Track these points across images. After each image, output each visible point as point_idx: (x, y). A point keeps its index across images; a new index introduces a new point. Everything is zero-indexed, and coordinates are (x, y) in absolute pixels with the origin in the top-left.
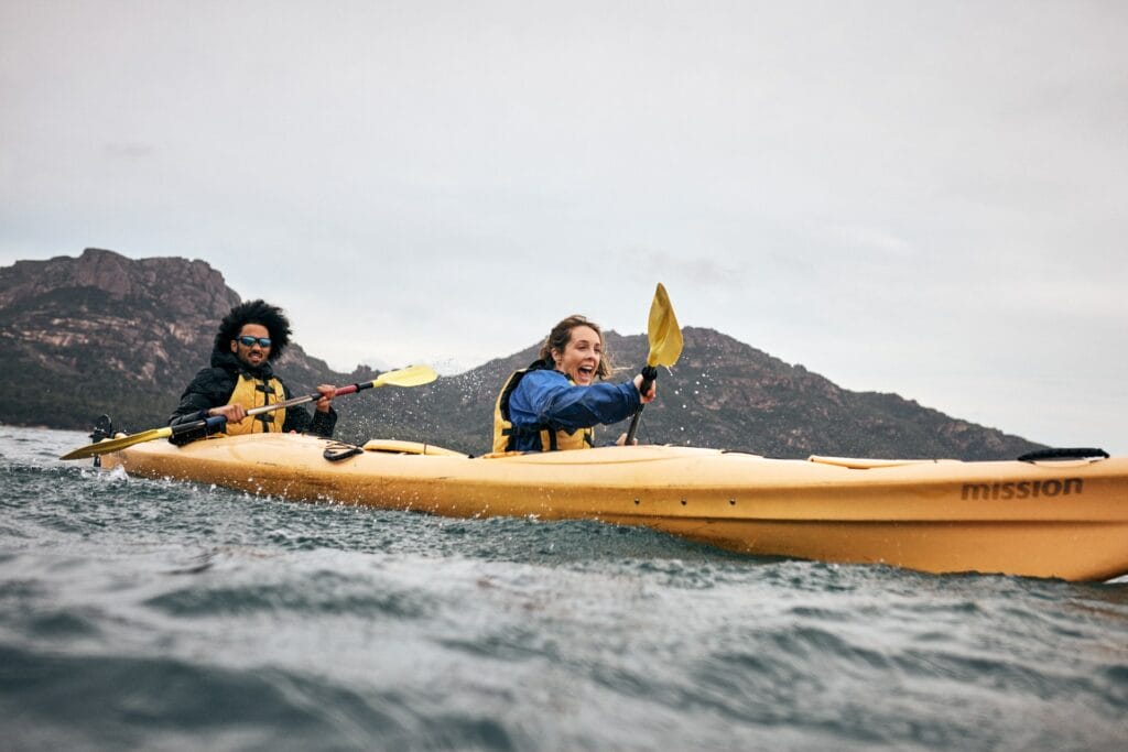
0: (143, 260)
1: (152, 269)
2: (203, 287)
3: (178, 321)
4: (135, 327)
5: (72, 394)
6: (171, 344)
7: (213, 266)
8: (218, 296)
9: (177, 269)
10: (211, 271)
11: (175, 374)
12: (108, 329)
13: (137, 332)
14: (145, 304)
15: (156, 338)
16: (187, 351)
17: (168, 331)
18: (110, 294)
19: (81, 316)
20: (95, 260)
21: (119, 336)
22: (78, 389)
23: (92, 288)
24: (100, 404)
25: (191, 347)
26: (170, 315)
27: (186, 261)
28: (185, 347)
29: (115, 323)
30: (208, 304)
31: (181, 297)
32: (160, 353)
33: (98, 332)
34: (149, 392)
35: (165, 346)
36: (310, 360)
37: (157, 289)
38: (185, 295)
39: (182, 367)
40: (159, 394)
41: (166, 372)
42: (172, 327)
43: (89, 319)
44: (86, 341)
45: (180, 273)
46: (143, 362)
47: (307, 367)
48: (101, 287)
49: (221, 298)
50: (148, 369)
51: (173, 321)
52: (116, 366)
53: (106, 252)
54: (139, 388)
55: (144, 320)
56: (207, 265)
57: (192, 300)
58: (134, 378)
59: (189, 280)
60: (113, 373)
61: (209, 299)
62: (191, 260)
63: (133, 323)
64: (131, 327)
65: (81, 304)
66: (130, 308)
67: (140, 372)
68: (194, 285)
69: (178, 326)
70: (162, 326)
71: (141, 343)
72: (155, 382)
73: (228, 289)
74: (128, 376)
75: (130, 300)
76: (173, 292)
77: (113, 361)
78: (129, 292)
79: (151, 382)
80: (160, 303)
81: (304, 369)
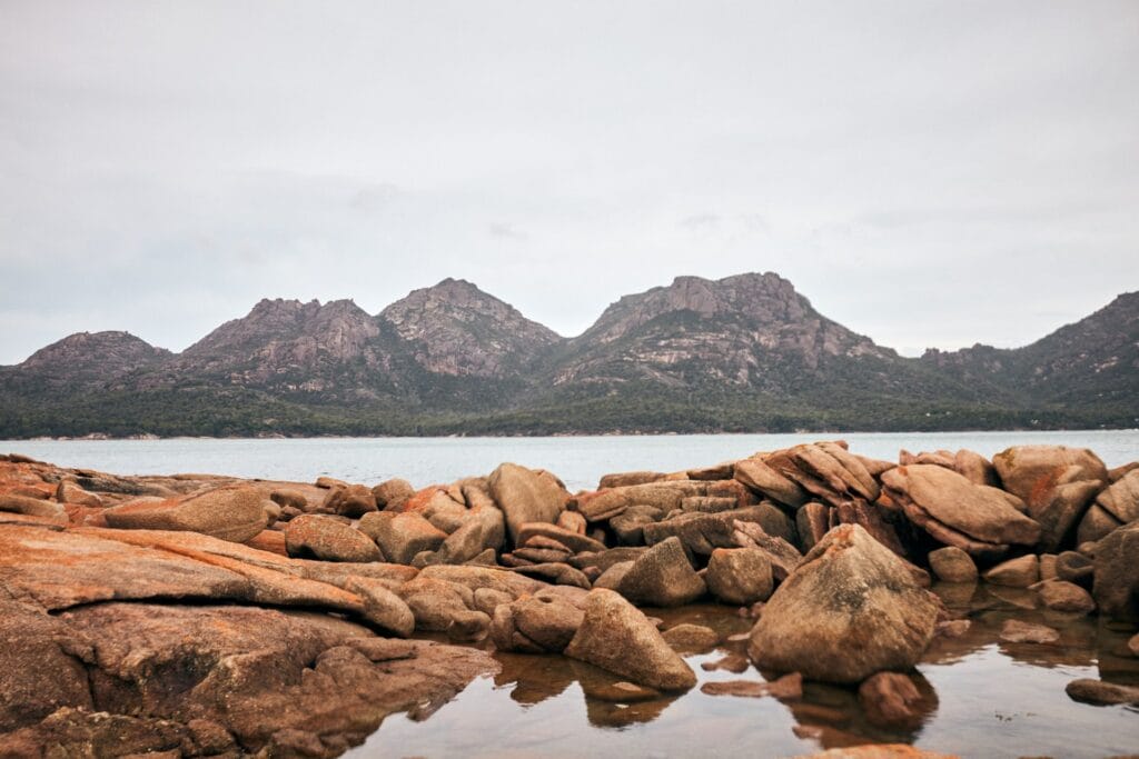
0: (722, 280)
1: (731, 287)
2: (777, 296)
3: (760, 329)
4: (726, 339)
5: (687, 403)
6: (758, 350)
7: (782, 277)
8: (791, 302)
9: (752, 284)
10: (781, 280)
11: (766, 376)
12: (704, 344)
13: (728, 343)
14: (730, 318)
15: (744, 346)
16: (772, 355)
17: (753, 339)
18: (701, 313)
19: (681, 336)
20: (684, 286)
21: (714, 349)
22: (690, 397)
23: (686, 311)
24: (712, 409)
25: (775, 351)
26: (753, 325)
27: (758, 274)
28: (772, 351)
29: (709, 338)
30: (783, 308)
31: (760, 308)
32: (751, 359)
33: (697, 347)
34: (748, 394)
35: (752, 353)
36: (881, 349)
37: (738, 304)
38: (763, 306)
39: (770, 369)
40: (755, 395)
41: (758, 375)
42: (756, 335)
43: (690, 337)
44: (689, 357)
45: (755, 286)
46: (737, 368)
47: (880, 356)
48: (693, 309)
49: (794, 304)
50: (743, 373)
51: (756, 329)
52: (716, 374)
53: (691, 278)
54: (738, 391)
55: (733, 332)
56: (776, 276)
57: (769, 309)
58: (733, 383)
59: (764, 292)
60: (715, 381)
61: (783, 305)
62: (762, 273)
63: (724, 336)
64: (722, 339)
65: (680, 325)
66: (719, 323)
67: (736, 378)
68: (769, 295)
69: (761, 334)
70: (748, 335)
71: (732, 352)
72: (750, 384)
73: (798, 295)
74: (727, 382)
75: (717, 316)
76: (753, 305)
77: (713, 371)
78: (716, 310)
79: (747, 386)
80: (742, 315)
81: (877, 359)
